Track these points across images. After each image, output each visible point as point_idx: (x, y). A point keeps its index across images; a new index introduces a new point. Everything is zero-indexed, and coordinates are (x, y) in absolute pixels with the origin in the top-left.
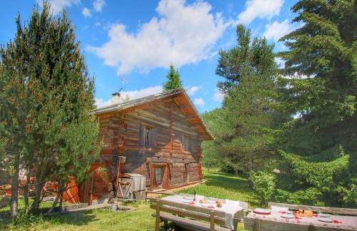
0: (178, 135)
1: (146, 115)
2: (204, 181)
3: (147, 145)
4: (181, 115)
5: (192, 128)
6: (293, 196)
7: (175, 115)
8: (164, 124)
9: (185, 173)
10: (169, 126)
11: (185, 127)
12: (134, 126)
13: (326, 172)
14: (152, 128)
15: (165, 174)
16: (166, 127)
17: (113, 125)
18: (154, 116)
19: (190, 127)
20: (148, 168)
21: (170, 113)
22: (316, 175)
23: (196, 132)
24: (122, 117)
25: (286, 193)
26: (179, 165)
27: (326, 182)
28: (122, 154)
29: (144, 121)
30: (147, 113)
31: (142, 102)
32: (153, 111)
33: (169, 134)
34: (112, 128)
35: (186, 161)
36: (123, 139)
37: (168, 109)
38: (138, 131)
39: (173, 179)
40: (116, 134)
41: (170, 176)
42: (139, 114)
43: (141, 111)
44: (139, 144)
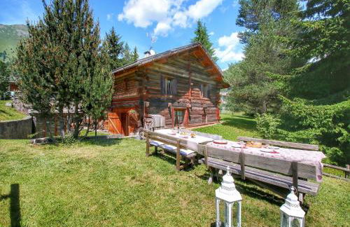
0: (197, 84)
1: (167, 68)
2: (222, 122)
3: (169, 93)
4: (200, 67)
5: (211, 77)
6: (292, 135)
7: (193, 67)
8: (184, 76)
9: (204, 115)
10: (188, 76)
11: (204, 77)
12: (156, 78)
13: (326, 114)
14: (172, 79)
15: (186, 116)
16: (184, 78)
17: (139, 78)
18: (174, 69)
19: (209, 76)
20: (170, 111)
21: (189, 65)
22: (314, 117)
23: (215, 81)
24: (145, 71)
25: (285, 132)
26: (198, 109)
27: (324, 124)
28: (147, 100)
29: (165, 73)
30: (167, 67)
31: (160, 57)
32: (173, 65)
33: (188, 83)
34: (137, 80)
35: (205, 106)
36: (146, 88)
37: (186, 62)
38: (159, 82)
39: (192, 120)
40: (140, 85)
41: (190, 118)
42: (160, 68)
43: (161, 65)
44: (161, 92)
